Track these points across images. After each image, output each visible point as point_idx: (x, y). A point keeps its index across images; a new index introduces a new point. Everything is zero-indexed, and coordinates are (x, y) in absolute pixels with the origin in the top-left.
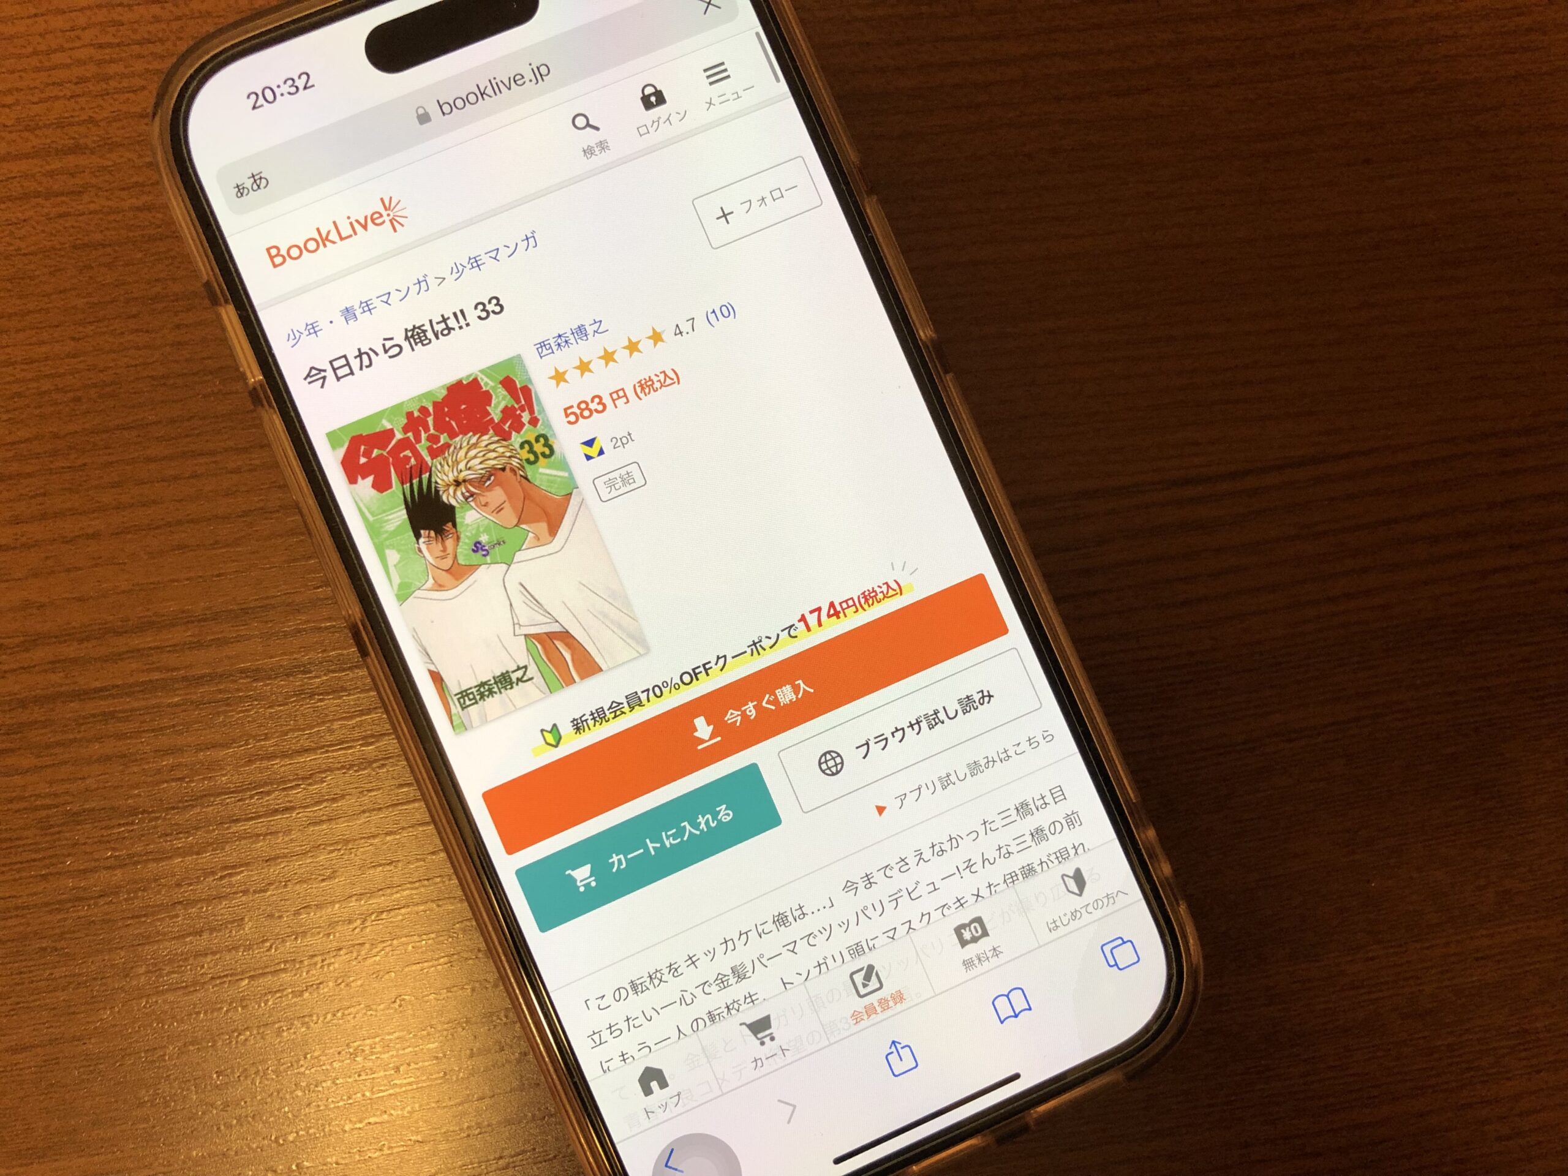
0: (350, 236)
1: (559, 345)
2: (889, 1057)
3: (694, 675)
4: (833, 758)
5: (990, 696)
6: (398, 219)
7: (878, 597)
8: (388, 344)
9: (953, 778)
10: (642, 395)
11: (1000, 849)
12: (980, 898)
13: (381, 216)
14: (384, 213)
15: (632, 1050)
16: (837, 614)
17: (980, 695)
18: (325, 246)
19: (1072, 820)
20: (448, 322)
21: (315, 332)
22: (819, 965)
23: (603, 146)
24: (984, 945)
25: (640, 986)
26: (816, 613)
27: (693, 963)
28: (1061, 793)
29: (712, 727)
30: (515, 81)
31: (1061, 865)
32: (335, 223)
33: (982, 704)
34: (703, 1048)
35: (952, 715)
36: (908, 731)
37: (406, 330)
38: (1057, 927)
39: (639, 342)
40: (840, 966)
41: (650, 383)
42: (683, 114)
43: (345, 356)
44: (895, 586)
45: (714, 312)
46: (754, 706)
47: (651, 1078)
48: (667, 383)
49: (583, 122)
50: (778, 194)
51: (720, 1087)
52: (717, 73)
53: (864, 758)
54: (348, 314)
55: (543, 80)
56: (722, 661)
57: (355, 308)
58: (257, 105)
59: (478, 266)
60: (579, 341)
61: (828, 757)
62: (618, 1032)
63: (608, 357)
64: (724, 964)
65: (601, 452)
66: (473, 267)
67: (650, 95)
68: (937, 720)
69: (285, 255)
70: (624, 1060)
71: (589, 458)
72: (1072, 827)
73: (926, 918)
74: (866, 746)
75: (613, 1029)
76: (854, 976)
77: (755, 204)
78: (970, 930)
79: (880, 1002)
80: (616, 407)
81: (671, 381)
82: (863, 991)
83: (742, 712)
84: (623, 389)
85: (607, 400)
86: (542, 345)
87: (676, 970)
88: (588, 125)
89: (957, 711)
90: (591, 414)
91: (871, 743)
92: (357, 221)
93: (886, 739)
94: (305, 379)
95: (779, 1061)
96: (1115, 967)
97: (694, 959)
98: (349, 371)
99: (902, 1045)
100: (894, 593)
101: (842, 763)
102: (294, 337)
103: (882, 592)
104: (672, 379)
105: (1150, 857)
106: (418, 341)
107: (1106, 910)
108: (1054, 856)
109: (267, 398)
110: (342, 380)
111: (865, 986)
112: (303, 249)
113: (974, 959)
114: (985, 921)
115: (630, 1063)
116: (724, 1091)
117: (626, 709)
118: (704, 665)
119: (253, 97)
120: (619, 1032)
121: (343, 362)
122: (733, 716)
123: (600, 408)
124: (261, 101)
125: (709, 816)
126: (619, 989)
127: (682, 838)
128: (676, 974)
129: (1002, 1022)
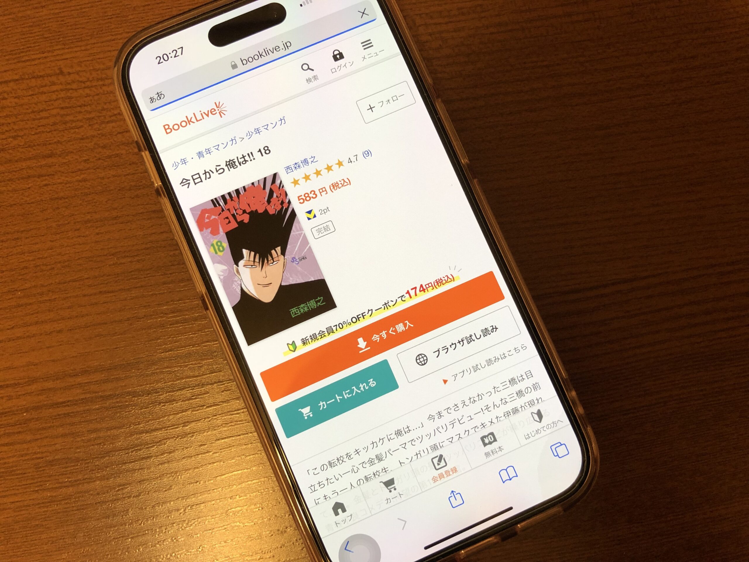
0: (201, 120)
1: (296, 167)
2: (450, 499)
3: (358, 318)
4: (423, 357)
5: (496, 328)
6: (222, 112)
7: (443, 282)
8: (218, 168)
9: (479, 367)
10: (333, 190)
11: (502, 400)
12: (492, 423)
13: (215, 110)
14: (217, 109)
15: (329, 494)
16: (424, 290)
17: (492, 328)
18: (189, 124)
19: (536, 387)
20: (245, 158)
21: (185, 163)
22: (417, 455)
23: (315, 78)
24: (495, 445)
25: (333, 464)
26: (414, 290)
27: (358, 453)
28: (530, 374)
29: (366, 343)
30: (276, 49)
31: (531, 408)
32: (194, 114)
33: (493, 332)
34: (363, 494)
35: (478, 337)
36: (458, 344)
37: (226, 162)
38: (529, 437)
39: (332, 166)
40: (427, 455)
41: (337, 184)
42: (352, 63)
43: (199, 174)
44: (451, 277)
46: (385, 333)
47: (338, 508)
48: (344, 185)
49: (307, 67)
50: (395, 98)
51: (371, 512)
52: (367, 45)
53: (437, 357)
54: (200, 154)
55: (288, 48)
56: (370, 312)
57: (203, 152)
58: (160, 62)
59: (259, 132)
60: (304, 166)
61: (420, 357)
62: (323, 486)
63: (318, 173)
64: (372, 453)
65: (315, 217)
66: (257, 133)
67: (337, 55)
68: (471, 340)
69: (172, 128)
70: (326, 499)
71: (309, 219)
72: (536, 390)
73: (467, 433)
74: (438, 352)
75: (320, 484)
76: (434, 460)
77: (385, 103)
78: (488, 439)
79: (446, 472)
80: (321, 196)
81: (347, 184)
82: (437, 467)
83: (380, 335)
84: (324, 188)
85: (317, 193)
86: (288, 168)
87: (350, 456)
89: (480, 335)
90: (310, 199)
91: (440, 350)
92: (204, 113)
93: (448, 348)
94: (180, 184)
95: (398, 500)
96: (557, 457)
97: (358, 451)
98: (200, 180)
99: (456, 493)
100: (450, 280)
101: (427, 359)
102: (176, 165)
103: (445, 280)
105: (573, 405)
106: (232, 166)
107: (552, 430)
108: (528, 404)
109: (163, 192)
110: (197, 184)
111: (438, 464)
112: (180, 126)
113: (490, 452)
114: (495, 434)
115: (328, 500)
116: (373, 514)
117: (326, 334)
118: (362, 314)
119: (158, 58)
121: (197, 176)
122: (376, 338)
123: (314, 196)
124: (162, 60)
125: (365, 384)
126: (323, 465)
127: (352, 394)
128: (350, 458)
129: (504, 482)
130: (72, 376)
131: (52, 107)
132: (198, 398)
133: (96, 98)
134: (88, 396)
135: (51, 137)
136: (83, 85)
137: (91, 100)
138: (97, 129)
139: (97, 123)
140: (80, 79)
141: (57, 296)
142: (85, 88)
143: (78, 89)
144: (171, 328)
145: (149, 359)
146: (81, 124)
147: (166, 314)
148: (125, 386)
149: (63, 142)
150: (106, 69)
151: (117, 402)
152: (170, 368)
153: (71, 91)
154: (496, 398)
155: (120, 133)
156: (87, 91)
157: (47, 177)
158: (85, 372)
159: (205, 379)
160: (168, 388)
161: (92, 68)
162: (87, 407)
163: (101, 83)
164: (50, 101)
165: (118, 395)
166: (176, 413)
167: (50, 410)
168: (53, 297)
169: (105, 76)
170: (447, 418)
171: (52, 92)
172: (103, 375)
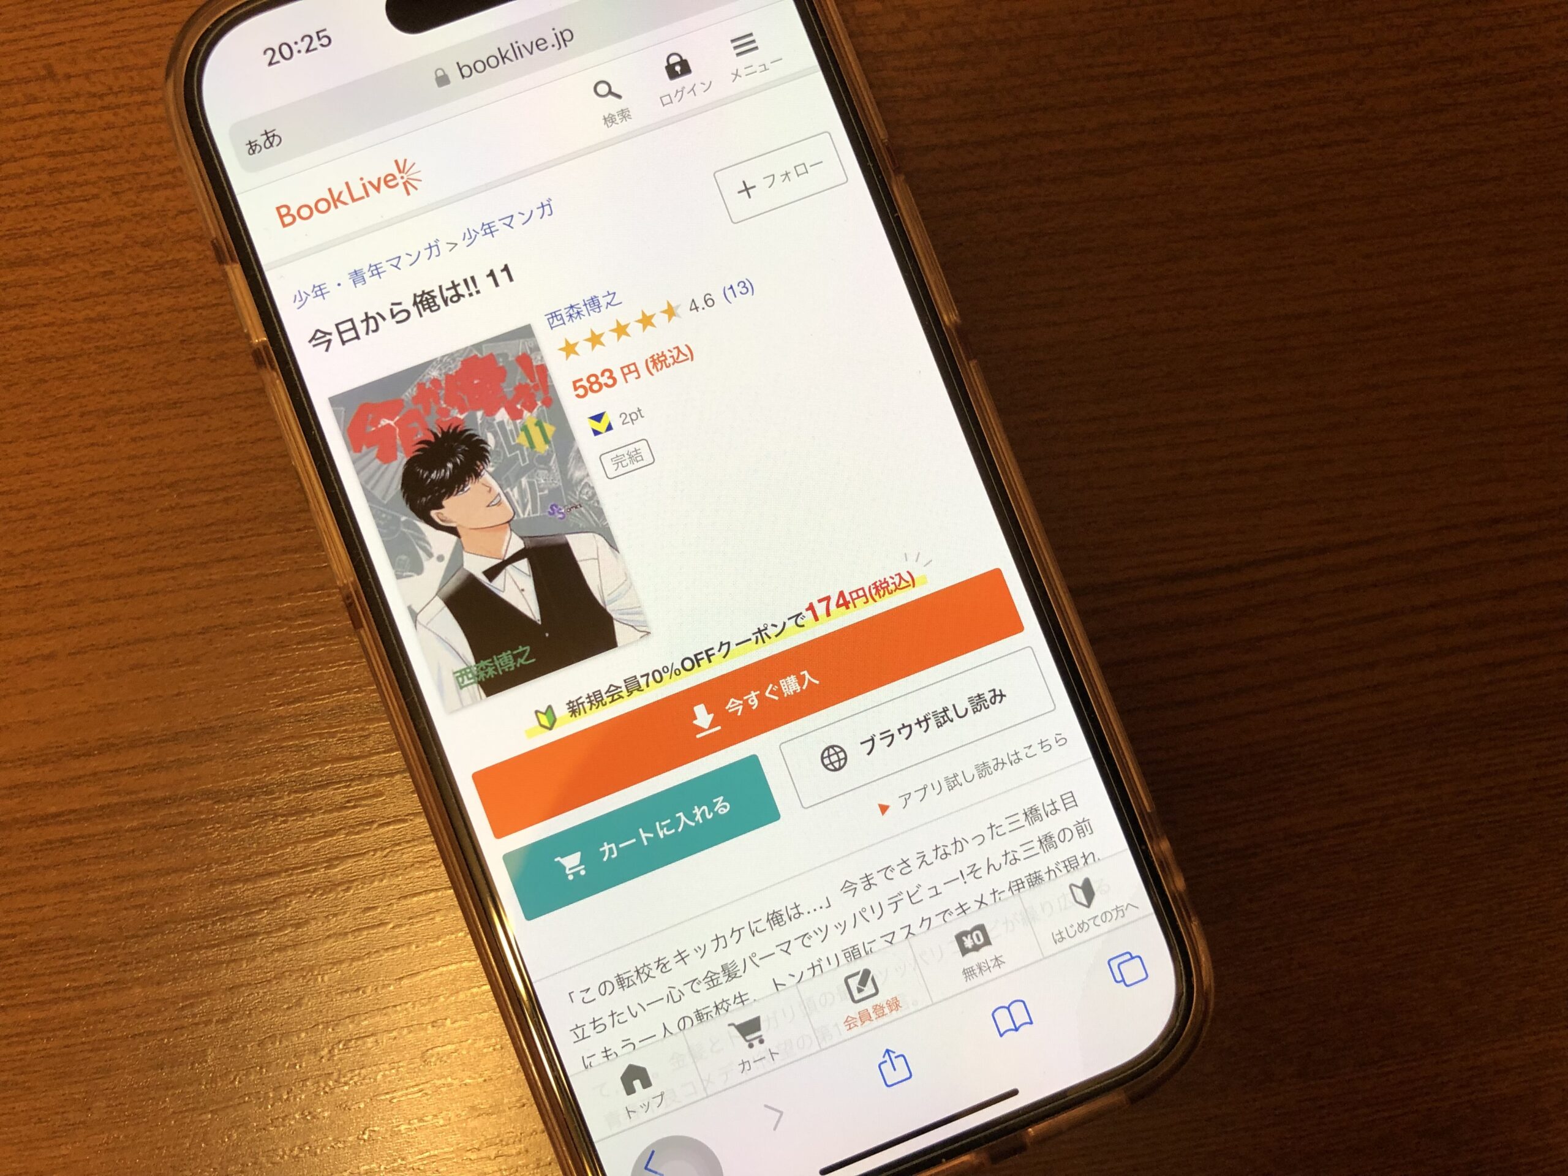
0: (363, 198)
1: (571, 316)
2: (882, 1066)
3: (696, 661)
4: (837, 753)
5: (1002, 696)
6: (411, 181)
7: (890, 588)
8: (396, 309)
9: (960, 779)
10: (654, 371)
11: (1006, 854)
12: (983, 905)
13: (395, 178)
14: (398, 175)
15: (616, 1046)
16: (846, 604)
17: (992, 694)
18: (336, 207)
19: (1083, 828)
20: (458, 288)
21: (322, 294)
22: (813, 967)
23: (624, 114)
24: (986, 953)
25: (626, 981)
26: (824, 603)
27: (683, 959)
28: (1072, 799)
29: (712, 715)
30: (537, 46)
31: (1069, 874)
32: (347, 184)
33: (994, 704)
34: (689, 1048)
35: (961, 713)
36: (916, 728)
37: (415, 295)
38: (1062, 938)
39: (653, 316)
40: (835, 970)
41: (663, 358)
42: (707, 84)
43: (351, 320)
44: (908, 578)
45: (731, 287)
46: (756, 696)
47: (634, 1077)
48: (680, 360)
49: (606, 90)
50: (802, 170)
51: (705, 1089)
52: (745, 44)
53: (869, 754)
54: (357, 277)
55: (566, 45)
56: (725, 648)
57: (364, 271)
58: (273, 61)
59: (491, 232)
60: (591, 312)
61: (832, 751)
62: (601, 1028)
63: (621, 330)
64: (715, 962)
65: (609, 428)
66: (486, 234)
67: (675, 64)
68: (946, 718)
69: (295, 214)
70: (607, 1056)
71: (596, 433)
72: (1082, 835)
73: (926, 923)
74: (871, 742)
75: (597, 1024)
76: (850, 981)
77: (779, 179)
78: (972, 938)
79: (875, 1008)
80: (627, 382)
81: (685, 358)
82: (857, 996)
83: (744, 701)
84: (634, 364)
85: (618, 374)
86: (554, 315)
87: (665, 965)
88: (610, 92)
89: (967, 709)
90: (600, 389)
91: (876, 739)
92: (370, 182)
93: (892, 735)
94: (310, 341)
95: (768, 1064)
96: (1122, 983)
97: (683, 955)
98: (354, 335)
99: (896, 1055)
100: (906, 584)
101: (846, 758)
102: (301, 299)
104: (686, 355)
105: (1163, 871)
106: (426, 306)
107: (1114, 924)
108: (1063, 864)
109: (270, 360)
110: (347, 344)
111: (860, 991)
112: (314, 209)
113: (975, 967)
114: (988, 929)
115: (612, 1060)
116: (709, 1093)
117: (625, 693)
118: (707, 651)
119: (270, 53)
120: (603, 1027)
121: (349, 325)
122: (734, 705)
123: (610, 382)
124: (278, 57)
125: (705, 808)
126: (604, 982)
127: (677, 829)
128: (664, 970)
129: (1001, 1035)
130: (78, 757)
131: (27, 153)
132: (360, 806)
133: (128, 131)
134: (115, 799)
135: (26, 221)
136: (99, 103)
137: (117, 137)
138: (132, 204)
139: (130, 189)
140: (93, 90)
141: (44, 579)
142: (103, 108)
143: (89, 111)
144: (299, 650)
145: (252, 719)
146: (95, 191)
147: (287, 619)
148: (197, 778)
149: (54, 231)
150: (152, 68)
151: (181, 813)
152: (297, 738)
153: (71, 117)
154: (994, 849)
155: (182, 212)
156: (108, 116)
157: (17, 311)
158: (106, 747)
159: (375, 763)
160: (294, 784)
161: (119, 65)
162: (112, 826)
163: (139, 98)
164: (24, 138)
165: (182, 798)
166: (310, 839)
167: (30, 831)
168: (35, 581)
169: (149, 82)
170: (883, 891)
171: (29, 119)
172: (149, 754)
